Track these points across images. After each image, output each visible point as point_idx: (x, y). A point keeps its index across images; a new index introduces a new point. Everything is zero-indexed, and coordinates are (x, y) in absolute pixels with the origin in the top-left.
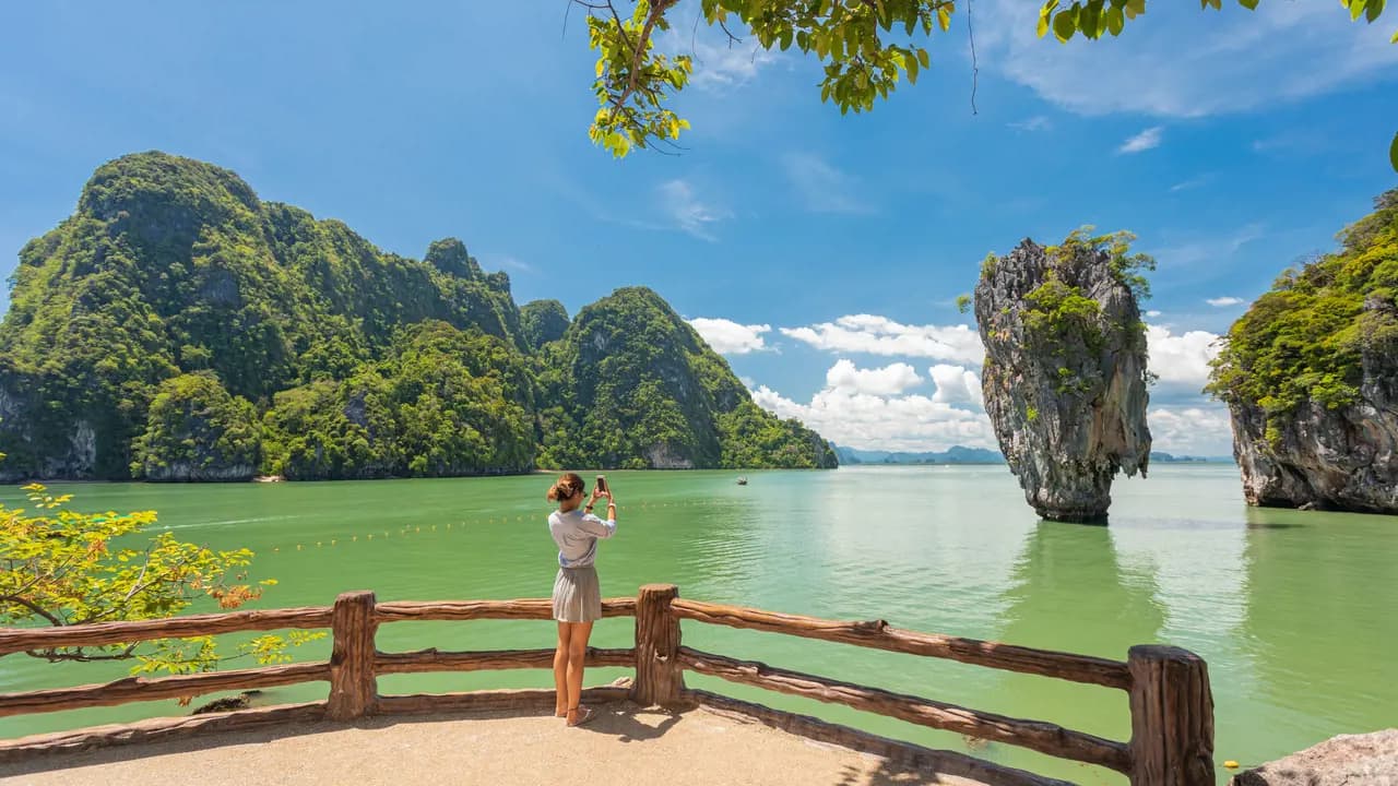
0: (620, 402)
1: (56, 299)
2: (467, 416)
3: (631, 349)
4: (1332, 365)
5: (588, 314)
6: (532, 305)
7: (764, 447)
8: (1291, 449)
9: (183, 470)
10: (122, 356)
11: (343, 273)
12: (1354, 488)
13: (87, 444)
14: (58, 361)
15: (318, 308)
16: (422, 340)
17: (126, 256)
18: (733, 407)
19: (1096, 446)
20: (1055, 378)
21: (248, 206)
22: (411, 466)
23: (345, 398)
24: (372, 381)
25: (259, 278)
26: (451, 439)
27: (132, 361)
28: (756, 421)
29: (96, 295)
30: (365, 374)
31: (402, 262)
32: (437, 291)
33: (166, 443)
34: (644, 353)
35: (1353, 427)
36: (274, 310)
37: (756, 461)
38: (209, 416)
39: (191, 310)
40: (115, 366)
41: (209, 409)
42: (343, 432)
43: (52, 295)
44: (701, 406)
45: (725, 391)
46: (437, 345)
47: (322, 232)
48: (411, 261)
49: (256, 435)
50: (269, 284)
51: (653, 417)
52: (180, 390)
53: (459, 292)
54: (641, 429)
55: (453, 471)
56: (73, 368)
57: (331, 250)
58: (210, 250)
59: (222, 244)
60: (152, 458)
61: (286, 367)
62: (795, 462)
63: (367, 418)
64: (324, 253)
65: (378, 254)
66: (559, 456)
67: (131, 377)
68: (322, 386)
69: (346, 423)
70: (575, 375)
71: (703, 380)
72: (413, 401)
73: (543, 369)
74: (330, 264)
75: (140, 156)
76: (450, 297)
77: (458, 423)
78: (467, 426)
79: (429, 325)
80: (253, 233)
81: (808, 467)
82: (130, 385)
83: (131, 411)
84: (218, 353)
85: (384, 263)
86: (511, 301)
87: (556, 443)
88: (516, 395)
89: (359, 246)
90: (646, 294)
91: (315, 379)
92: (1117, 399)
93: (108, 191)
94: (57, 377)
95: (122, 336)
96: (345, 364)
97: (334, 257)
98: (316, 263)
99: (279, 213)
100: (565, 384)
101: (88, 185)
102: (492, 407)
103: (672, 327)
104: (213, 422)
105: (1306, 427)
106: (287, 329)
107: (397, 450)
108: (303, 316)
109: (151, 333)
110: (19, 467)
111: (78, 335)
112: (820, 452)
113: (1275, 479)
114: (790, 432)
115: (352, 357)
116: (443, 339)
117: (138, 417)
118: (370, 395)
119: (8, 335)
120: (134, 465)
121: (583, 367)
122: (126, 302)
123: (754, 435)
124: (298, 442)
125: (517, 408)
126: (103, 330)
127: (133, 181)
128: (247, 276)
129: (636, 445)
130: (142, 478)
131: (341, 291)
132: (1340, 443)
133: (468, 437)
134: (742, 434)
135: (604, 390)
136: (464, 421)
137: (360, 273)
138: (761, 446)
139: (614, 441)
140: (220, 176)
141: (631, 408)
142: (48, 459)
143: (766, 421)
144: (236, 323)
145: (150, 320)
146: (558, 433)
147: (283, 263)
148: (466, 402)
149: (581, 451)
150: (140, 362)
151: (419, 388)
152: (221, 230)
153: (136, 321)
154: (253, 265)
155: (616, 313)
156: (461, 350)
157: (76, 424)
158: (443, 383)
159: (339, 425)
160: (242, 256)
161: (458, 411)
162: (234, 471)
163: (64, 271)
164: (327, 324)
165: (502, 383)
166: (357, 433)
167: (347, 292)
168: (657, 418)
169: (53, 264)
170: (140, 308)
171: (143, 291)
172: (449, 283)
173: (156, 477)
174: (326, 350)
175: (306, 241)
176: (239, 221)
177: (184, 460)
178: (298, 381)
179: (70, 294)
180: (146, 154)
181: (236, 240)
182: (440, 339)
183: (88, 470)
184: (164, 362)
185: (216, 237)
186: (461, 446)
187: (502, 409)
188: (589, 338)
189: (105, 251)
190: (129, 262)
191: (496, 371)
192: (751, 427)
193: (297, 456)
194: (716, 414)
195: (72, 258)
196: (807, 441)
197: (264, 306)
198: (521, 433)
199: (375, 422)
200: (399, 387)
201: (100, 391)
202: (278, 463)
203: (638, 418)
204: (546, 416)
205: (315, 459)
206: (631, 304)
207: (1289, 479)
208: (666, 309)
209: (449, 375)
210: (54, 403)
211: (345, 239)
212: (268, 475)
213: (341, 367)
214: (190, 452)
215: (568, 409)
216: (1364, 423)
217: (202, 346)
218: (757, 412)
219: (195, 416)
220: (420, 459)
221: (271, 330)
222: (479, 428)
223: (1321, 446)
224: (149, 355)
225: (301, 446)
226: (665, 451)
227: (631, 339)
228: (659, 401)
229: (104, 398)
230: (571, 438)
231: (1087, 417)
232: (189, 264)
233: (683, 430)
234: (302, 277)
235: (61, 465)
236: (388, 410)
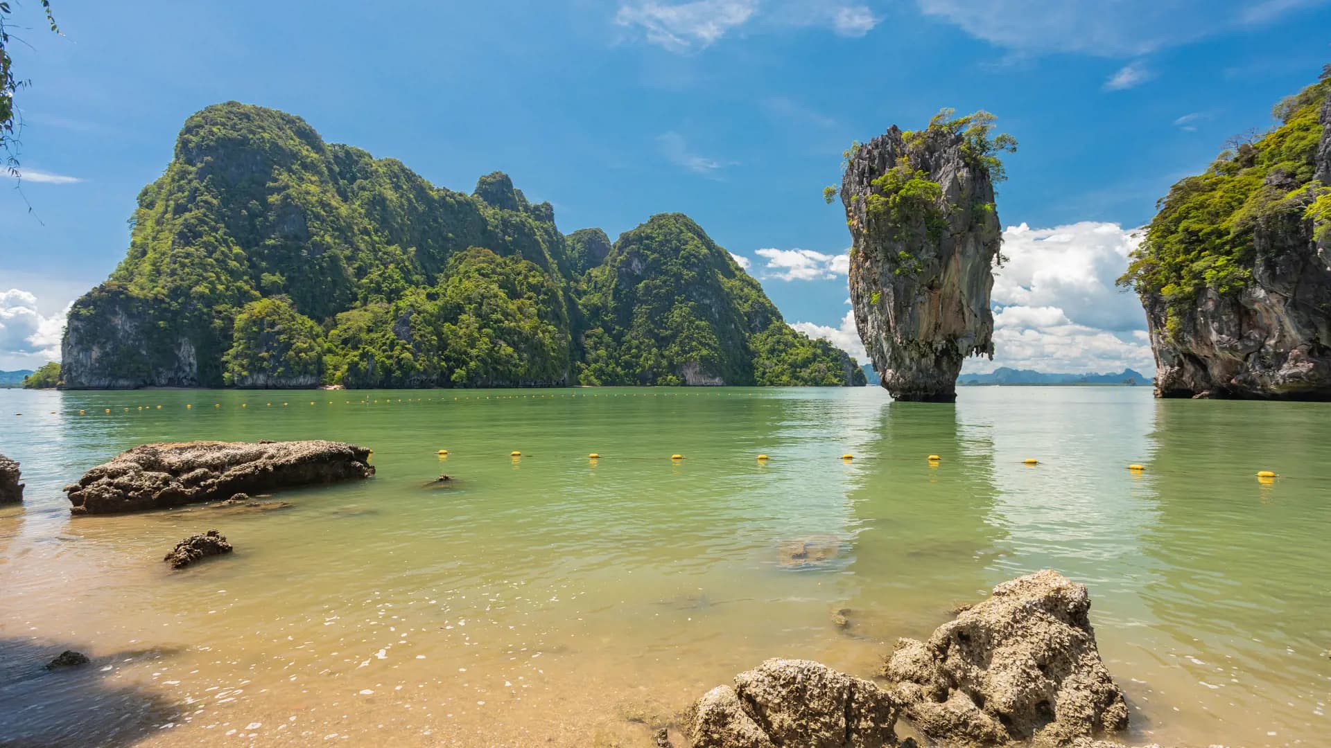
0: (654, 322)
1: (161, 236)
2: (503, 334)
3: (666, 273)
4: (1227, 247)
5: (626, 240)
6: (576, 234)
7: (793, 365)
8: (1189, 338)
9: (261, 379)
10: (212, 283)
11: (400, 207)
12: (1246, 375)
13: (189, 357)
14: (163, 288)
15: (376, 238)
16: (466, 266)
17: (213, 197)
18: (764, 326)
19: (932, 327)
20: (894, 261)
21: (313, 148)
22: (453, 377)
23: (395, 317)
24: (417, 302)
25: (323, 213)
26: (487, 354)
27: (220, 287)
28: (786, 342)
29: (190, 231)
30: (414, 297)
31: (452, 196)
32: (484, 222)
33: (247, 356)
34: (678, 276)
35: (1247, 312)
36: (337, 241)
37: (785, 378)
38: (279, 333)
39: (267, 243)
40: (207, 291)
41: (279, 326)
42: (392, 345)
43: (158, 232)
44: (733, 326)
45: (757, 311)
46: (478, 270)
47: (380, 169)
48: (461, 195)
49: (318, 349)
50: (332, 218)
51: (687, 337)
52: (256, 311)
53: (505, 223)
54: (675, 348)
55: (490, 383)
56: (175, 293)
57: (388, 186)
58: (280, 189)
59: (291, 184)
60: (237, 368)
61: (349, 292)
62: (823, 379)
63: (412, 335)
64: (382, 189)
65: (431, 189)
66: (600, 373)
67: (221, 301)
68: (377, 307)
69: (394, 340)
70: (614, 298)
71: (735, 301)
72: (454, 321)
73: (585, 293)
74: (387, 199)
75: (219, 107)
76: (496, 227)
77: (495, 340)
78: (502, 342)
79: (473, 252)
80: (320, 174)
81: (836, 385)
82: (220, 308)
83: (222, 329)
84: (290, 279)
85: (436, 197)
86: (555, 229)
87: (596, 361)
88: (550, 316)
89: (413, 182)
90: (681, 220)
91: (372, 301)
92: (956, 281)
93: (194, 139)
94: (162, 301)
95: (212, 266)
96: (397, 287)
97: (390, 192)
98: (374, 198)
99: (341, 154)
100: (605, 306)
101: (181, 135)
102: (526, 326)
103: (705, 251)
104: (282, 337)
105: (1204, 313)
106: (349, 259)
107: (439, 364)
108: (362, 246)
109: (235, 263)
110: (139, 376)
111: (177, 266)
112: (848, 370)
113: (1176, 368)
114: (819, 351)
115: (402, 282)
116: (484, 265)
117: (226, 335)
118: (415, 315)
119: (131, 268)
120: (226, 375)
121: (622, 291)
122: (214, 237)
123: (784, 354)
124: (354, 356)
125: (550, 328)
126: (197, 261)
127: (215, 129)
128: (312, 211)
129: (671, 363)
130: (233, 386)
131: (398, 223)
132: (1233, 329)
133: (503, 353)
134: (772, 353)
135: (640, 310)
136: (500, 339)
137: (415, 207)
138: (790, 364)
139: (650, 359)
140: (288, 122)
141: (666, 329)
142: (161, 369)
143: (796, 341)
144: (305, 253)
145: (234, 251)
146: (598, 352)
147: (345, 199)
148: (501, 321)
149: (619, 369)
150: (227, 289)
151: (460, 309)
152: (290, 171)
153: (223, 252)
154: (317, 201)
155: (652, 238)
156: (501, 274)
157: (179, 341)
158: (481, 305)
159: (388, 342)
160: (308, 193)
161: (495, 330)
162: (301, 380)
163: (166, 212)
164: (385, 253)
165: (537, 304)
166: (404, 348)
167: (403, 224)
168: (691, 338)
169: (159, 207)
170: (225, 241)
171: (227, 227)
172: (495, 214)
173: (241, 385)
174: (380, 275)
175: (366, 178)
176: (305, 162)
177: (262, 370)
178: (358, 303)
179: (170, 231)
180: (224, 105)
181: (303, 179)
182: (482, 265)
183: (192, 379)
184: (247, 287)
185: (284, 177)
186: (497, 361)
187: (537, 328)
188: (628, 263)
189: (195, 192)
190: (215, 202)
191: (532, 294)
192: (781, 347)
193: (353, 367)
194: (747, 334)
195: (171, 199)
196: (835, 360)
197: (328, 238)
198: (554, 350)
199: (418, 338)
200: (443, 308)
201: (196, 313)
202: (338, 374)
203: (674, 336)
204: (588, 336)
205: (368, 370)
206: (666, 230)
207: (1190, 368)
208: (700, 235)
209: (487, 297)
210: (162, 323)
211: (401, 176)
212: (331, 385)
213: (392, 291)
214: (265, 363)
215: (608, 330)
216: (1256, 306)
217: (277, 274)
218: (787, 332)
219: (268, 332)
220: (460, 372)
221: (334, 260)
222: (513, 344)
223: (1214, 333)
224: (235, 282)
225: (356, 359)
226: (698, 369)
227: (665, 264)
228: (691, 322)
229: (200, 318)
230: (610, 357)
231: (920, 298)
232: (264, 203)
233: (715, 349)
234: (363, 211)
235: (171, 374)
236: (430, 328)
